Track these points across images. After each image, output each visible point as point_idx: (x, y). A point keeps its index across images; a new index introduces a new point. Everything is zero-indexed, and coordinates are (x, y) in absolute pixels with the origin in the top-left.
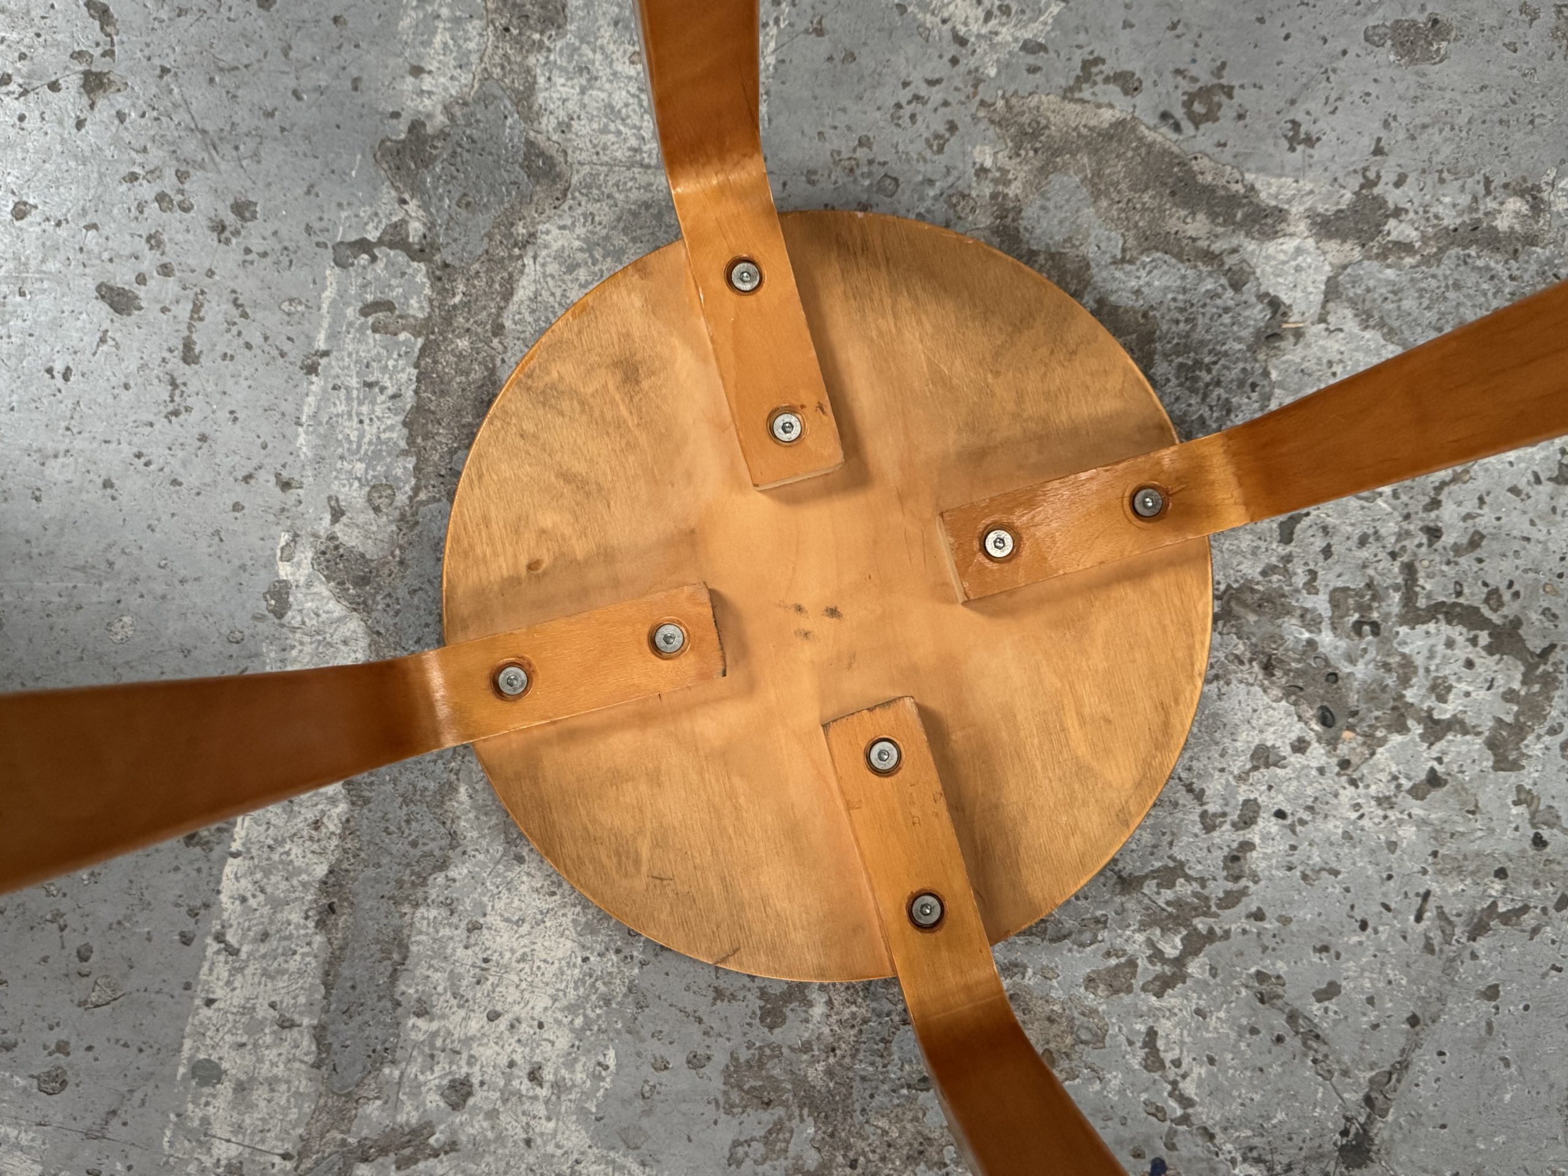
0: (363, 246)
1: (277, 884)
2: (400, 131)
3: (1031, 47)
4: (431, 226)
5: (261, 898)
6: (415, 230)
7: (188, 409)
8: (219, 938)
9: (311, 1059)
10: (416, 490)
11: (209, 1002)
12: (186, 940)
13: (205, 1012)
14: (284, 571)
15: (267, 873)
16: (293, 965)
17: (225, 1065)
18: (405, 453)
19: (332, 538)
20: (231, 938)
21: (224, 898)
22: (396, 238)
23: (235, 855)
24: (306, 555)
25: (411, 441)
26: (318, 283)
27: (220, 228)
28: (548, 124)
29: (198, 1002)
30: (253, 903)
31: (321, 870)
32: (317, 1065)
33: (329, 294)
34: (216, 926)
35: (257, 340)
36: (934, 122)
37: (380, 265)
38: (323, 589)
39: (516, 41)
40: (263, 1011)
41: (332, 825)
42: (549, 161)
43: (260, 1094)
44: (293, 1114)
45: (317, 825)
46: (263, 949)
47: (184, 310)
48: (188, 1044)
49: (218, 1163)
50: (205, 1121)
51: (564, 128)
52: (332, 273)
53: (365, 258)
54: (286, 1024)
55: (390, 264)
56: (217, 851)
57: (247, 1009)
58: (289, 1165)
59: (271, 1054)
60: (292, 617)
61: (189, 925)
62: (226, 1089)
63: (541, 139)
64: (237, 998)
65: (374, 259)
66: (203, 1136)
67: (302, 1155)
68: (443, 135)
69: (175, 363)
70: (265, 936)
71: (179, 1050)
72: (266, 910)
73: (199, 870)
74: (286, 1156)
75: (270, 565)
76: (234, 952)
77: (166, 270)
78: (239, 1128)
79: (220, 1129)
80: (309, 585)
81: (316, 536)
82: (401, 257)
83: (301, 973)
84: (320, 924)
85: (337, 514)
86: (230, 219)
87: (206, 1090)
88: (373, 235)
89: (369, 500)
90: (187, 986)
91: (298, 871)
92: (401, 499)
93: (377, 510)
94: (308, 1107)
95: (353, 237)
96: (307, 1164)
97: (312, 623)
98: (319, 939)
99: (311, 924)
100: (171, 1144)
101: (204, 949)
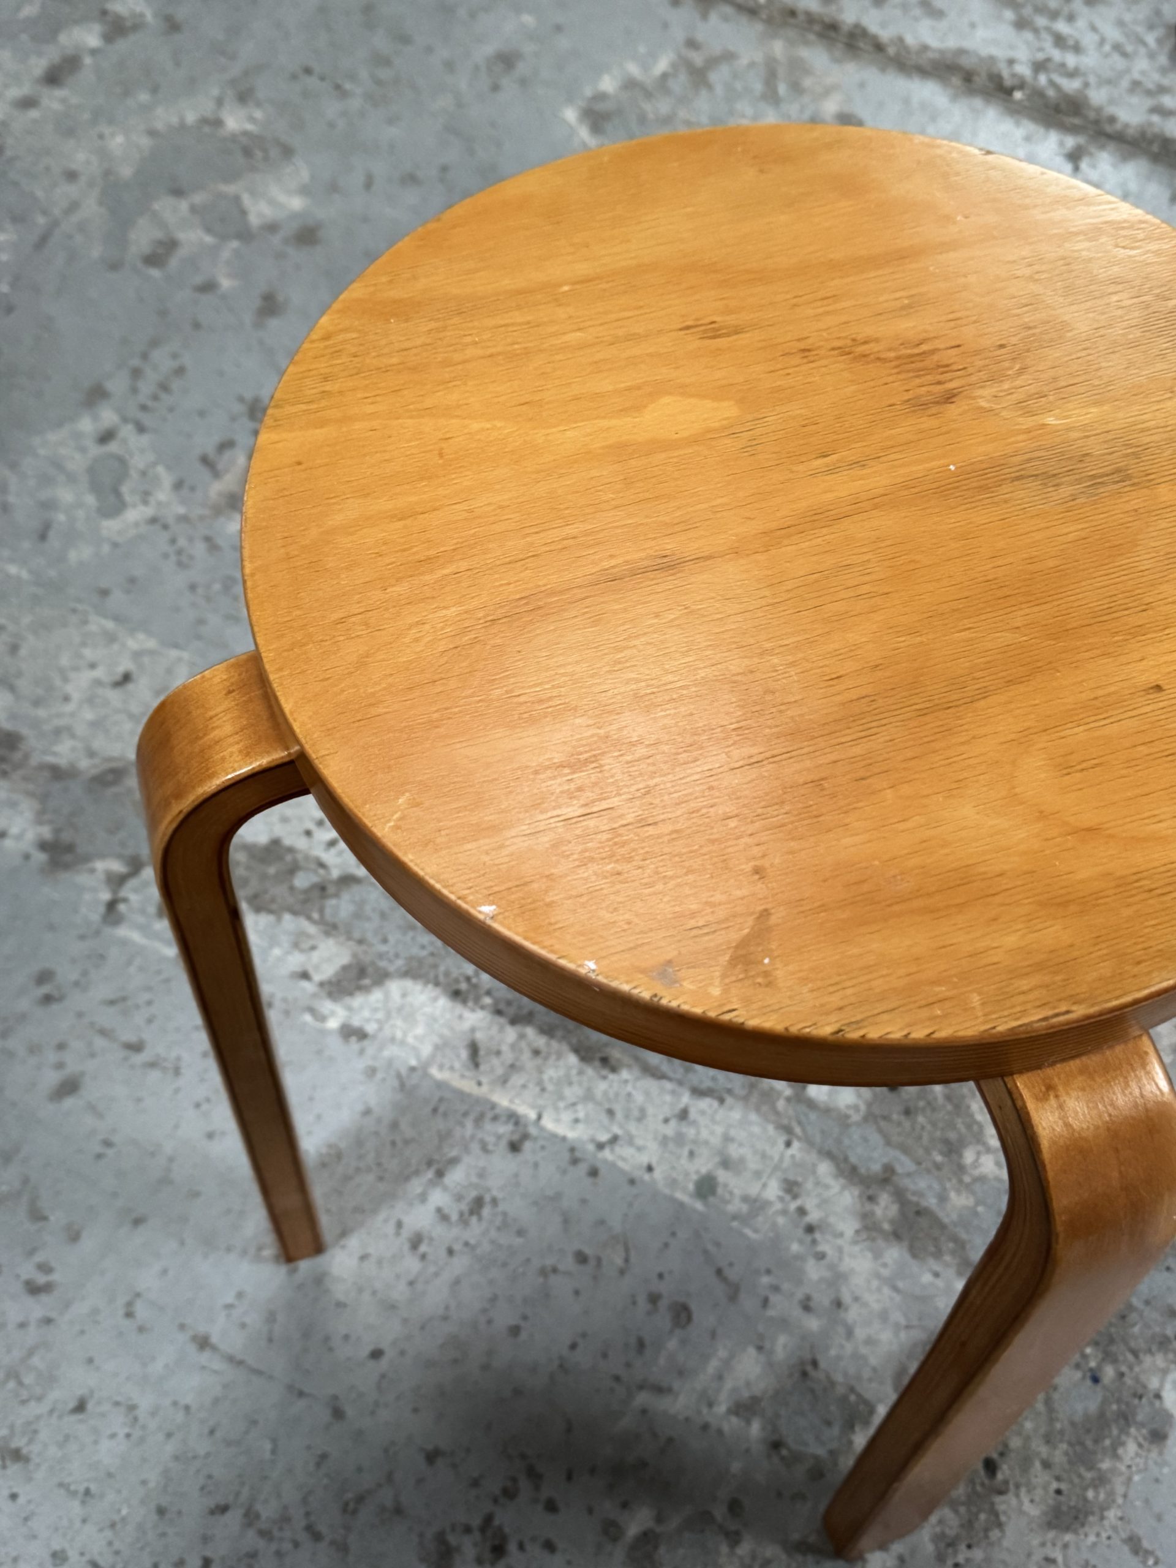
0: (111, 906)
1: (571, 1093)
2: (41, 857)
3: (178, 485)
4: (119, 857)
5: (580, 1107)
6: (117, 867)
7: (178, 1059)
8: (601, 1146)
9: (715, 1104)
10: (309, 918)
11: (650, 1169)
12: (594, 1173)
13: (658, 1174)
14: (333, 1024)
15: (561, 1097)
16: (639, 1098)
17: (704, 1170)
18: (279, 919)
19: (322, 984)
20: (604, 1137)
21: (571, 1135)
22: (117, 881)
23: (539, 1117)
24: (327, 1006)
25: (270, 912)
26: (124, 943)
27: (48, 999)
28: (84, 764)
29: (647, 1177)
30: (581, 1115)
31: (572, 1059)
32: (722, 1101)
33: (136, 936)
34: (591, 1147)
35: (146, 996)
36: (199, 549)
37: (133, 897)
38: (358, 1001)
39: (17, 767)
40: (670, 1130)
41: (541, 1041)
42: (113, 771)
43: (734, 1151)
44: (756, 1130)
45: (536, 1052)
46: (619, 1115)
47: (100, 1042)
48: (679, 1195)
49: (781, 1199)
50: (745, 1199)
51: (91, 754)
52: (123, 932)
53: (122, 907)
54: (683, 1115)
55: (135, 891)
56: (533, 1131)
57: (664, 1141)
58: (796, 1144)
59: (704, 1134)
60: (370, 1028)
61: (583, 1168)
62: (722, 1176)
63: (94, 772)
64: (653, 1146)
65: (125, 900)
66: (757, 1205)
67: (788, 1130)
68: (57, 831)
69: (139, 1059)
70: (611, 1113)
71: (681, 1205)
72: (590, 1106)
73: (543, 1148)
74: (788, 1144)
75: (324, 1033)
76: (614, 1139)
77: (61, 1047)
78: (758, 1174)
79: (754, 1190)
80: (349, 1009)
81: (314, 996)
82: (133, 883)
83: (647, 1094)
84: (614, 1070)
85: (305, 976)
86: (45, 989)
87: (720, 1191)
88: (106, 896)
89: (302, 951)
90: (632, 1182)
91: (568, 1076)
92: (312, 929)
93: (313, 948)
94: (753, 1117)
95: (102, 909)
96: (798, 1130)
97: (380, 1015)
98: (625, 1074)
99: (611, 1076)
100: (756, 1231)
101: (605, 1161)
